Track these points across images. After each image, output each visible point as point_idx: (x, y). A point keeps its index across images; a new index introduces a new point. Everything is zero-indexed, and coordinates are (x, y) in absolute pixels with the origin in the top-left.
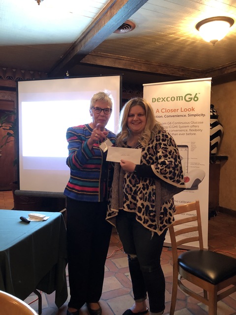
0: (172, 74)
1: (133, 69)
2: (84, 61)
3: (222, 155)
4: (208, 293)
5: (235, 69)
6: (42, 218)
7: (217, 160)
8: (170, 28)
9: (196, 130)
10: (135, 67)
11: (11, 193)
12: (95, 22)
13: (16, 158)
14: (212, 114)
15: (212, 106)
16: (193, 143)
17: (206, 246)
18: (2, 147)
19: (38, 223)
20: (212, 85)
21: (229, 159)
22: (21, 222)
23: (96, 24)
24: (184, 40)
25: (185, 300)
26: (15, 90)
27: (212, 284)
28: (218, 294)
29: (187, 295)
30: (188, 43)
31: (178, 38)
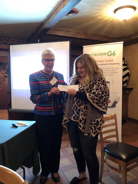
0: (100, 40)
1: (77, 37)
2: (48, 33)
3: (129, 87)
4: (122, 167)
5: (137, 37)
6: (25, 124)
7: (126, 90)
8: (98, 13)
9: (114, 73)
10: (78, 36)
11: (7, 110)
12: (55, 9)
13: (9, 90)
14: (123, 63)
15: (124, 59)
16: (112, 80)
17: (120, 140)
18: (1, 84)
19: (22, 127)
20: (124, 46)
21: (134, 89)
22: (12, 127)
23: (55, 11)
24: (107, 19)
25: (108, 171)
26: (8, 50)
27: (124, 162)
28: (127, 168)
29: (110, 168)
30: (109, 22)
31: (104, 19)
